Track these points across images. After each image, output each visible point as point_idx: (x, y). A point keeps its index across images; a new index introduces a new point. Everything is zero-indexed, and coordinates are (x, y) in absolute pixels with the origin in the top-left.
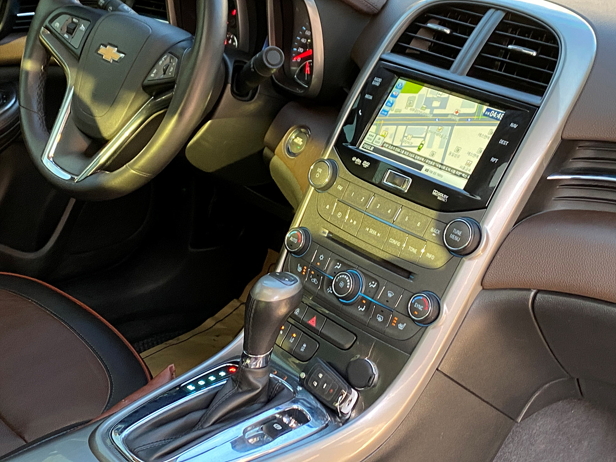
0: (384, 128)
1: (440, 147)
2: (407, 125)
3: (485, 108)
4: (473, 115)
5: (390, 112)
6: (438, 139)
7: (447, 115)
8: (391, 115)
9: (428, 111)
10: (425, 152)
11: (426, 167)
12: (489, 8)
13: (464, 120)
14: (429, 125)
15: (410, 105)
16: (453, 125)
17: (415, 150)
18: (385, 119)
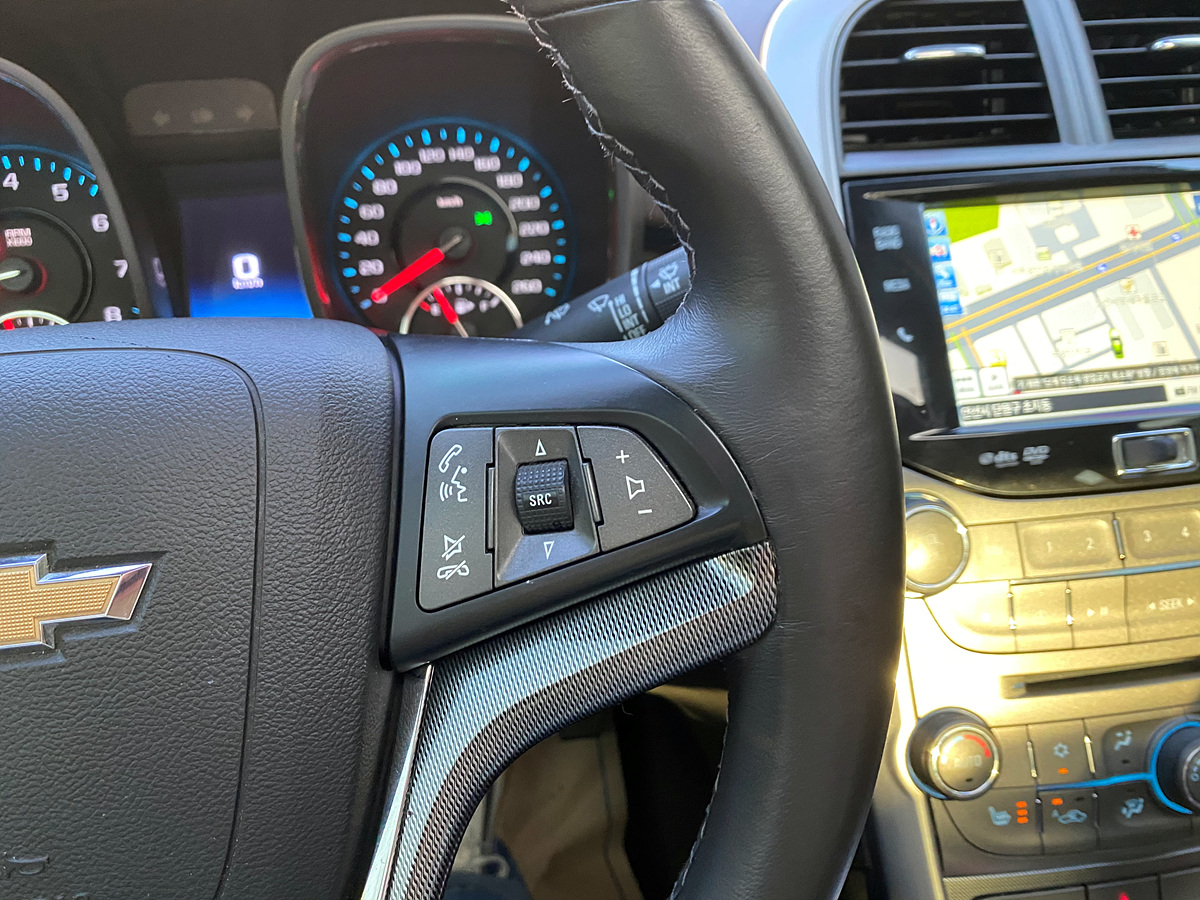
1: (1164, 325)
2: (1038, 310)
4: (1176, 222)
5: (964, 303)
6: (1142, 312)
7: (1114, 249)
8: (974, 307)
9: (1061, 259)
10: (1136, 354)
11: (1170, 386)
13: (1167, 243)
14: (1092, 288)
15: (1001, 262)
16: (1149, 264)
17: (1110, 361)
18: (969, 325)
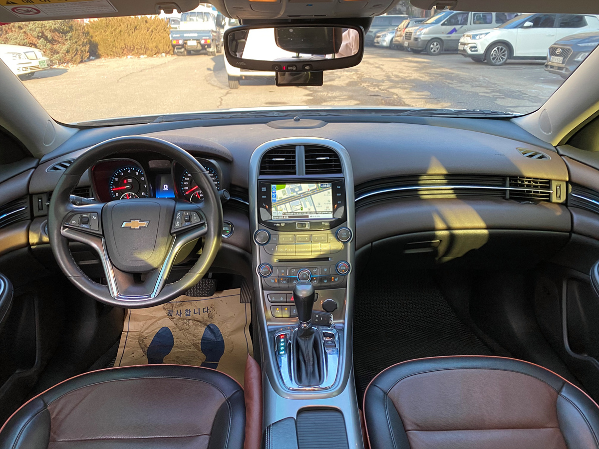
0: (278, 207)
1: (311, 206)
2: (289, 202)
3: (320, 184)
4: (316, 188)
5: (277, 200)
6: (307, 203)
7: (305, 192)
8: (278, 201)
9: (295, 194)
10: (305, 210)
11: (310, 215)
12: (296, 146)
13: (314, 192)
14: (299, 199)
15: (284, 194)
16: (310, 195)
17: (300, 211)
18: (277, 204)
